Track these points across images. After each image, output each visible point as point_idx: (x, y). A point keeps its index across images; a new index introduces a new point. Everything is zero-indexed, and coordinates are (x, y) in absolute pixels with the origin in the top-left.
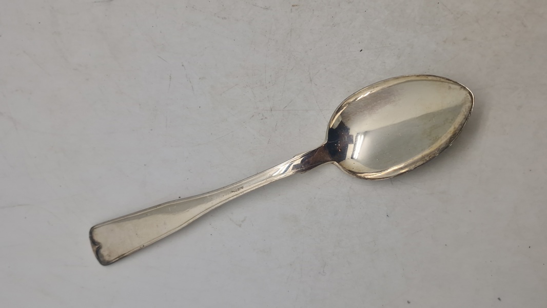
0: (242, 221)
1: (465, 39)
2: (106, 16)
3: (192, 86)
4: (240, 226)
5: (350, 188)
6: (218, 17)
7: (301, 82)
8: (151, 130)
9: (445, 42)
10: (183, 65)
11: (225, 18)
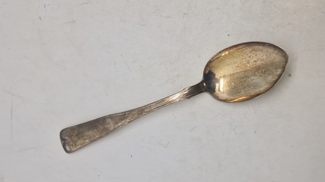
0: (167, 144)
1: (289, 24)
2: (72, 31)
3: (128, 67)
4: (166, 147)
5: (231, 118)
6: (140, 25)
7: (194, 58)
8: (107, 95)
9: (277, 26)
10: (122, 55)
11: (144, 25)
